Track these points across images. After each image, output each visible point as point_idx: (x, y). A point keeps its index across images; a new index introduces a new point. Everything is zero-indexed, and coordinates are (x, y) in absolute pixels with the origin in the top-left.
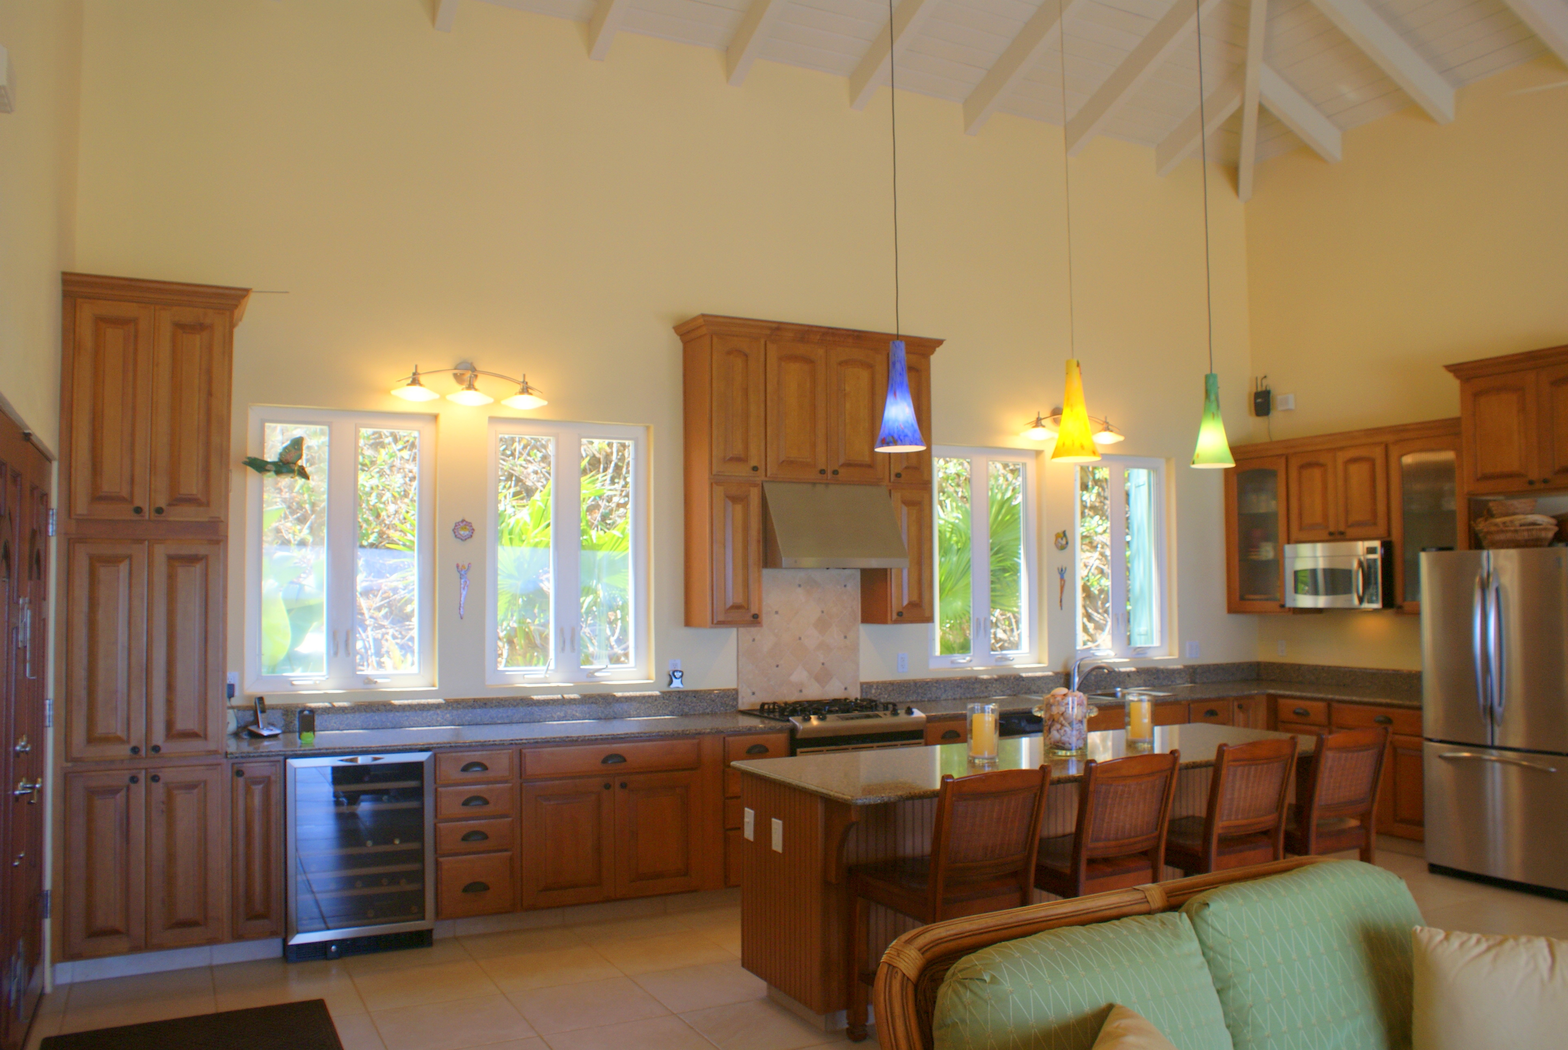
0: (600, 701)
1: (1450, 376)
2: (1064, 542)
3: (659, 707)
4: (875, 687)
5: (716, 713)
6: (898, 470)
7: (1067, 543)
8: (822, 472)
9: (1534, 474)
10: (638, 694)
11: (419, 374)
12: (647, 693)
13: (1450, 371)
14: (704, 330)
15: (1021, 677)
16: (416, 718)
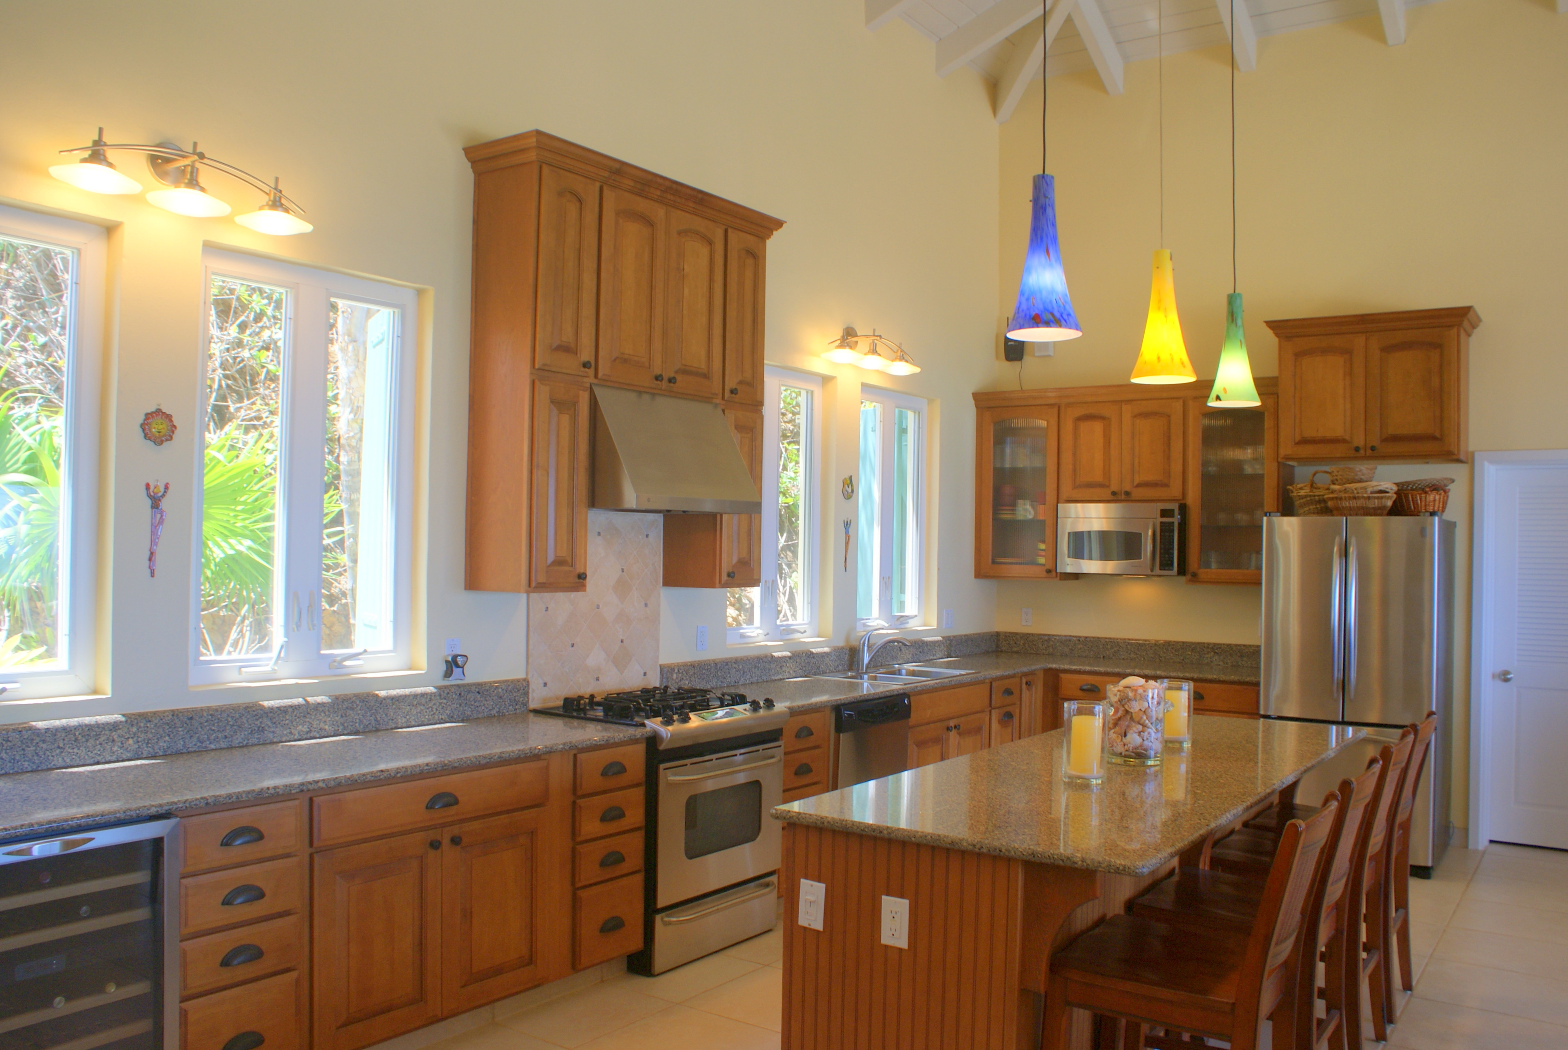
0: (357, 705)
1: (1270, 333)
2: (850, 490)
3: (434, 710)
4: (676, 671)
5: (504, 715)
6: (734, 386)
7: (852, 491)
8: (658, 378)
9: (1359, 441)
10: (407, 691)
11: (105, 145)
12: (420, 690)
13: (1270, 328)
14: (532, 156)
15: (812, 653)
16: (76, 750)
